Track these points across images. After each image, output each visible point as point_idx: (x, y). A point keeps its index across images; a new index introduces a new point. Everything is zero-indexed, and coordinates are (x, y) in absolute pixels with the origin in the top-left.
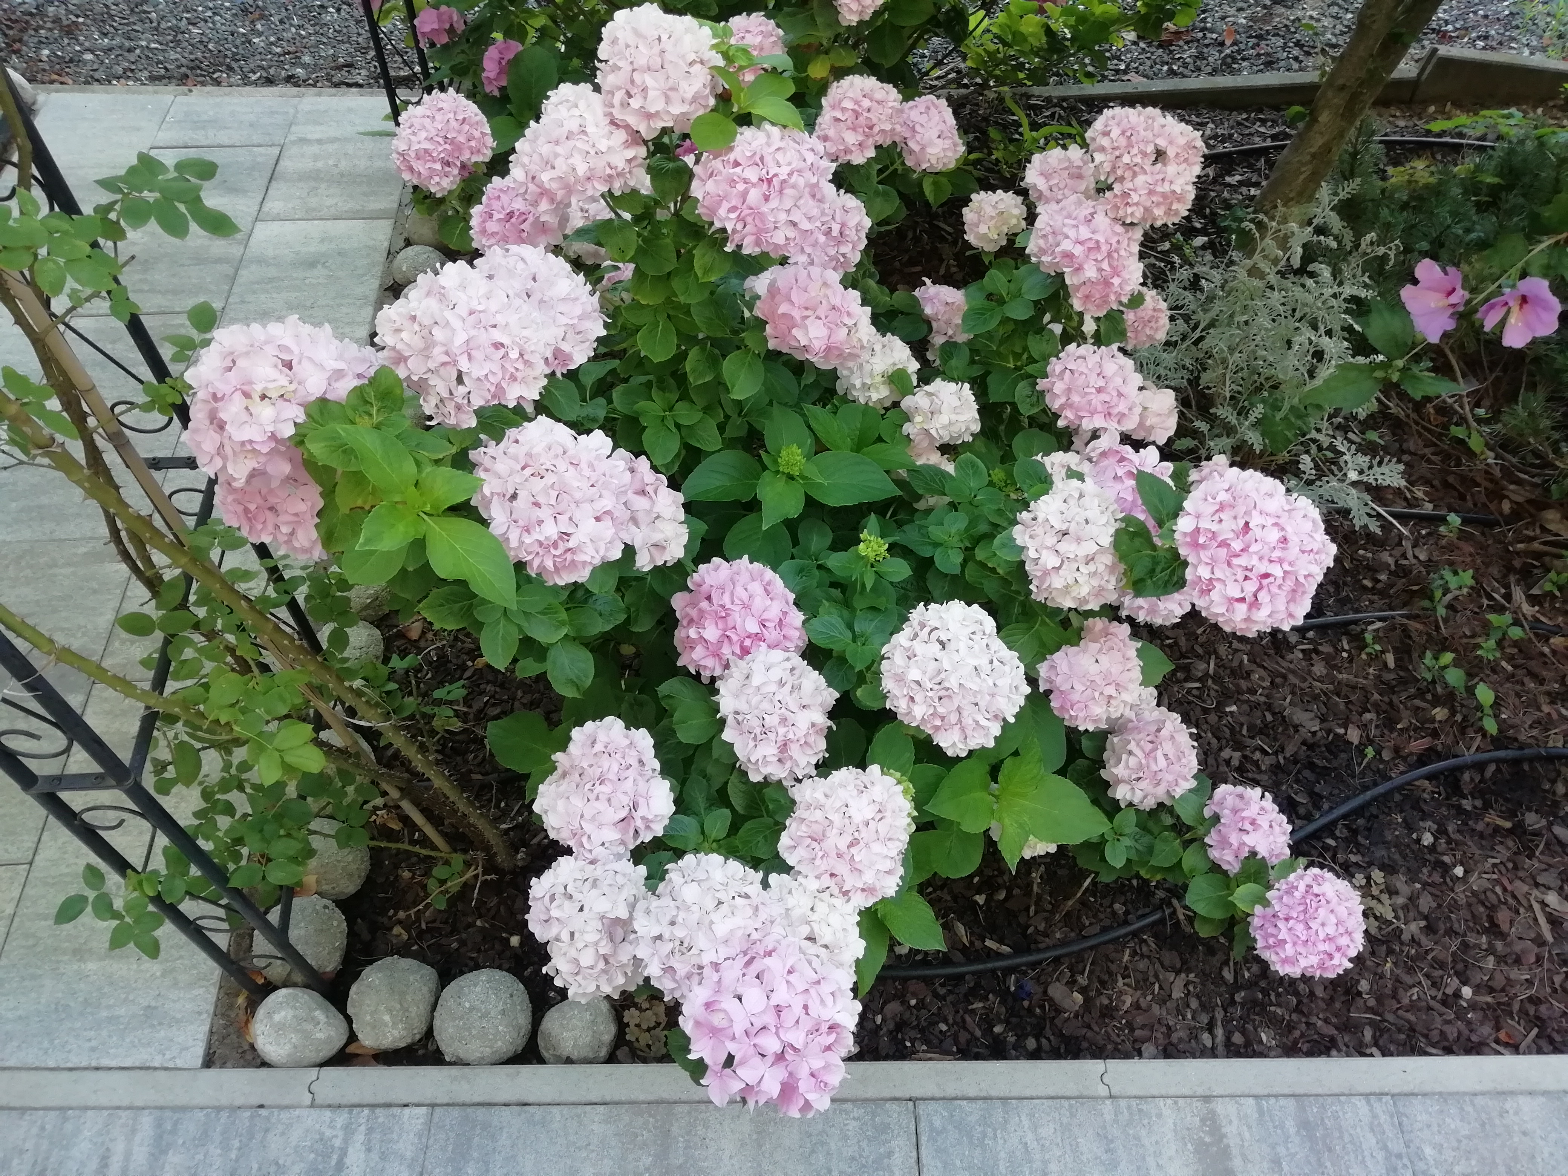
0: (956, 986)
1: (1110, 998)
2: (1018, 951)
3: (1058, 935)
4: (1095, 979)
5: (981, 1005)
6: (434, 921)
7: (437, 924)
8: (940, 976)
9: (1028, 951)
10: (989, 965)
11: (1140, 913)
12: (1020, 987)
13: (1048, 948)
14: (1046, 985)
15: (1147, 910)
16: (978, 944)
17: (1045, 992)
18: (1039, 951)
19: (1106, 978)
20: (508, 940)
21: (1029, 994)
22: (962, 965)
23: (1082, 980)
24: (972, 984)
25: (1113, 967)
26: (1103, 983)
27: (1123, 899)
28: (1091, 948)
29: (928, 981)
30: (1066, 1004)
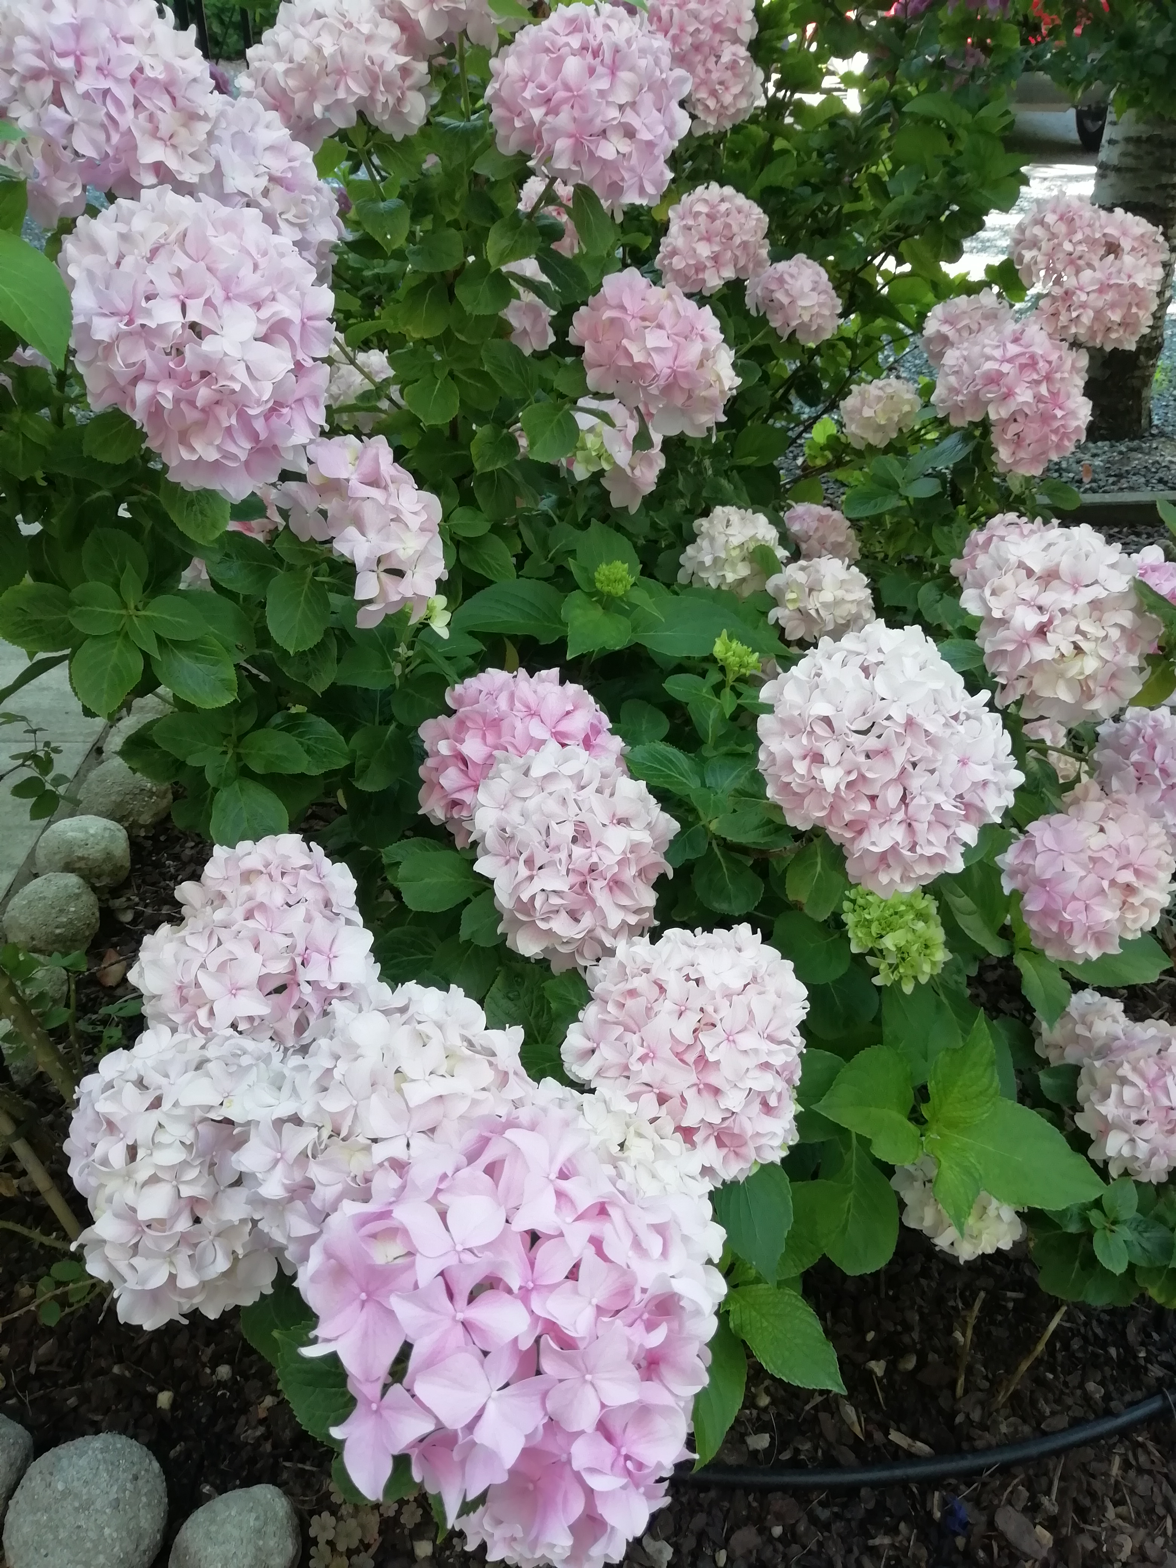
0: (844, 1506)
1: (1096, 1538)
2: (941, 1450)
3: (1004, 1429)
4: (1069, 1505)
5: (887, 1541)
6: (50, 1362)
7: (53, 1368)
8: (820, 1487)
9: (959, 1452)
10: (898, 1473)
11: (1128, 1398)
12: (949, 1512)
13: (989, 1448)
14: (991, 1512)
15: (1139, 1395)
16: (878, 1436)
17: (991, 1524)
18: (975, 1451)
19: (1087, 1502)
20: (154, 1397)
21: (965, 1525)
22: (853, 1470)
23: (1050, 1504)
24: (871, 1505)
25: (1097, 1485)
26: (1082, 1512)
27: (1099, 1378)
28: (1057, 1453)
29: (801, 1494)
30: (1026, 1546)
